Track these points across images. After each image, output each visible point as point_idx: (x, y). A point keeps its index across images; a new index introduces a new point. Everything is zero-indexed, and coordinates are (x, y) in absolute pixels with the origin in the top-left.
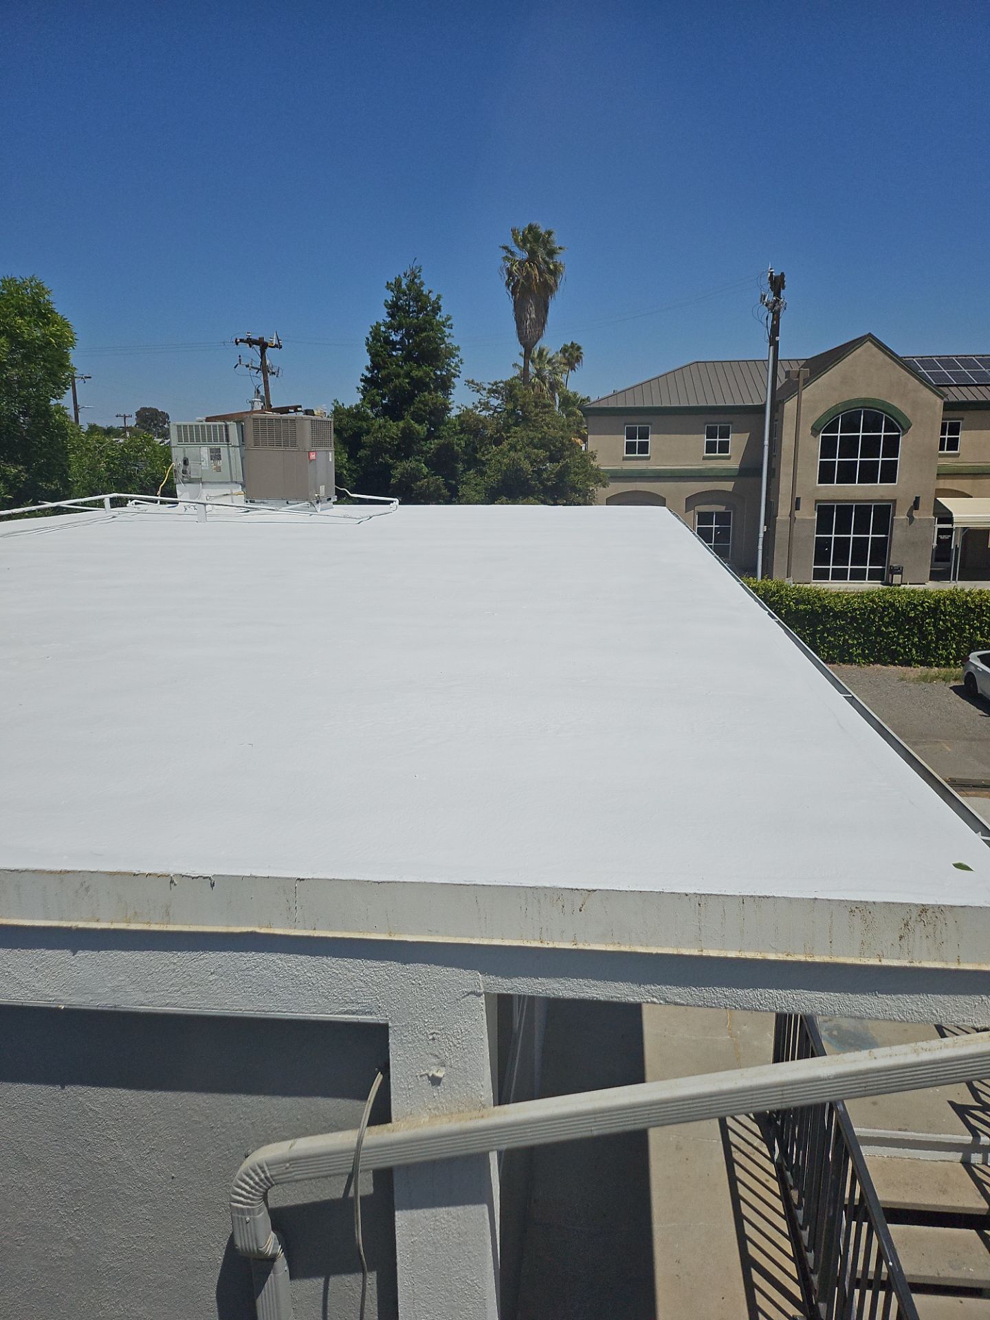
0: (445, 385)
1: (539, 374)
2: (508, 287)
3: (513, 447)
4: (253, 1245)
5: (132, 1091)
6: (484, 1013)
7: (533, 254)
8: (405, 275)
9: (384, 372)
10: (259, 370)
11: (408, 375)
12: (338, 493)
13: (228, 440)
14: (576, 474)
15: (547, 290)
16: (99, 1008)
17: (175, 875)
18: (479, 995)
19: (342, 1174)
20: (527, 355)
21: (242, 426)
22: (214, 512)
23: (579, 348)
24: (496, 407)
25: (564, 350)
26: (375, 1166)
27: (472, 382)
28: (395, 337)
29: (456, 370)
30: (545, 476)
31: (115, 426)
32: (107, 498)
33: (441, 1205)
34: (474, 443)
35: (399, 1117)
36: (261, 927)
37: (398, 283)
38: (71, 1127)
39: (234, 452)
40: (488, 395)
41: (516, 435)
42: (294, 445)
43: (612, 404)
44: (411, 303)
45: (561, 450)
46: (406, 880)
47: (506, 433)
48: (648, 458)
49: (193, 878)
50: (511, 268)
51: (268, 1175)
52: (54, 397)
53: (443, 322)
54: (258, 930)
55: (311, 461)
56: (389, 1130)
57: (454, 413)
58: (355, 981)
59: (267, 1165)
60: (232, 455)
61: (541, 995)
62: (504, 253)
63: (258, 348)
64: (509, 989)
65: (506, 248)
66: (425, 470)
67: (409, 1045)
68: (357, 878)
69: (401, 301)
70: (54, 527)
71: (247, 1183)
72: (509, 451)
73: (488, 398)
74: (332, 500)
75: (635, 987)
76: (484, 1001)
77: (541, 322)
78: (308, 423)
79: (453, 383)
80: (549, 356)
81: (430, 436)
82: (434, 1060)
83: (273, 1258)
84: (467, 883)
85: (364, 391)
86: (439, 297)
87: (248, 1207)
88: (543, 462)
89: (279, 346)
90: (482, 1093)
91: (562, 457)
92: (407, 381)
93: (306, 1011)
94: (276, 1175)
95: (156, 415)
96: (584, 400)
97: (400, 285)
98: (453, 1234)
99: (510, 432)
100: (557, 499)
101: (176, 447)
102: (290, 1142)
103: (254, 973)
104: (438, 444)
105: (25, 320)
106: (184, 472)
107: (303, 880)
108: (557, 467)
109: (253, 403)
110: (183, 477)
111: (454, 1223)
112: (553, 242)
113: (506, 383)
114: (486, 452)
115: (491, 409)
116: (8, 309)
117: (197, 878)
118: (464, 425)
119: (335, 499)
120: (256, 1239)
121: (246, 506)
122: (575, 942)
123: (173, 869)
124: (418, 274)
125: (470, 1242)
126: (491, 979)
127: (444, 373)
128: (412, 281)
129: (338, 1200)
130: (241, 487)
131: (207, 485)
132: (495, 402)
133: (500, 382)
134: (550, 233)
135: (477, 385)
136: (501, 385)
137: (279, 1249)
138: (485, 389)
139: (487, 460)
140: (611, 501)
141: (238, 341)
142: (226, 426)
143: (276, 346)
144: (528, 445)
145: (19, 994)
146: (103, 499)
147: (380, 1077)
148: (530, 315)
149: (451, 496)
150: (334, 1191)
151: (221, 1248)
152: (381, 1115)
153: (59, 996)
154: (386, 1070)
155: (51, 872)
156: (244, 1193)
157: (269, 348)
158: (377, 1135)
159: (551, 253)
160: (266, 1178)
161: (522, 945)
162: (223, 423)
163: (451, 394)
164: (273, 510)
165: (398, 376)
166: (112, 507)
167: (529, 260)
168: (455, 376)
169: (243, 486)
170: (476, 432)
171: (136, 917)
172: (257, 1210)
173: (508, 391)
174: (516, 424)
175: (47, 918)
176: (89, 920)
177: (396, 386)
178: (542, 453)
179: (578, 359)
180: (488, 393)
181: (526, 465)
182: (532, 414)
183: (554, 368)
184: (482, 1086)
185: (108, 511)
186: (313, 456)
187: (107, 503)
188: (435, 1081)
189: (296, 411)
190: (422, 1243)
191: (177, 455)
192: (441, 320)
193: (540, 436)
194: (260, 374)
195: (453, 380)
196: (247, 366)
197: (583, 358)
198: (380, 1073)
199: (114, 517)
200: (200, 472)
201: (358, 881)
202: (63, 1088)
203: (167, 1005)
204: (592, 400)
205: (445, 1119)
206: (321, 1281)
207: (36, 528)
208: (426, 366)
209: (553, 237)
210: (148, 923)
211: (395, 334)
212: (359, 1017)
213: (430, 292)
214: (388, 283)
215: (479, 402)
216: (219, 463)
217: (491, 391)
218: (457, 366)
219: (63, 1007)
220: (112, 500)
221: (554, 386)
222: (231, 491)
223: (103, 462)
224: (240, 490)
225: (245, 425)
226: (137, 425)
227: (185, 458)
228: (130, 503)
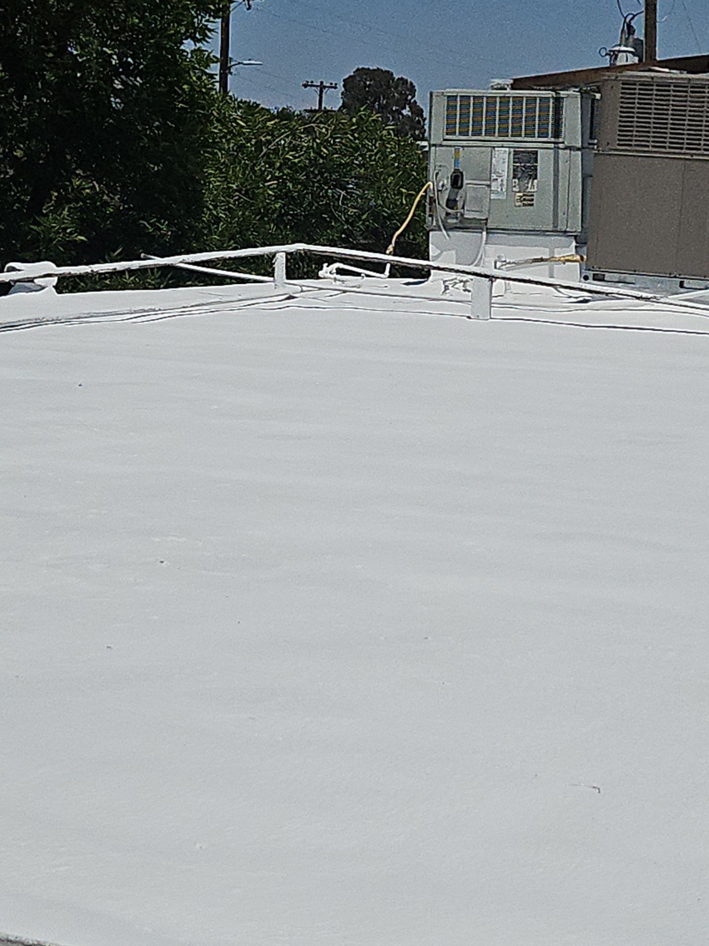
13: (557, 134)
21: (594, 100)
22: (509, 298)
31: (298, 108)
32: (280, 252)
39: (569, 160)
52: (196, 33)
60: (562, 168)
95: (389, 87)
101: (441, 145)
106: (451, 203)
110: (448, 214)
121: (584, 287)
130: (574, 244)
131: (501, 236)
142: (558, 100)
146: (274, 255)
162: (550, 94)
164: (647, 299)
166: (289, 275)
169: (581, 242)
185: (281, 283)
187: (280, 264)
191: (440, 163)
199: (291, 297)
200: (486, 202)
207: (133, 309)
216: (533, 187)
220: (291, 258)
222: (552, 252)
223: (274, 178)
224: (574, 253)
225: (598, 96)
226: (344, 106)
227: (456, 171)
228: (326, 270)
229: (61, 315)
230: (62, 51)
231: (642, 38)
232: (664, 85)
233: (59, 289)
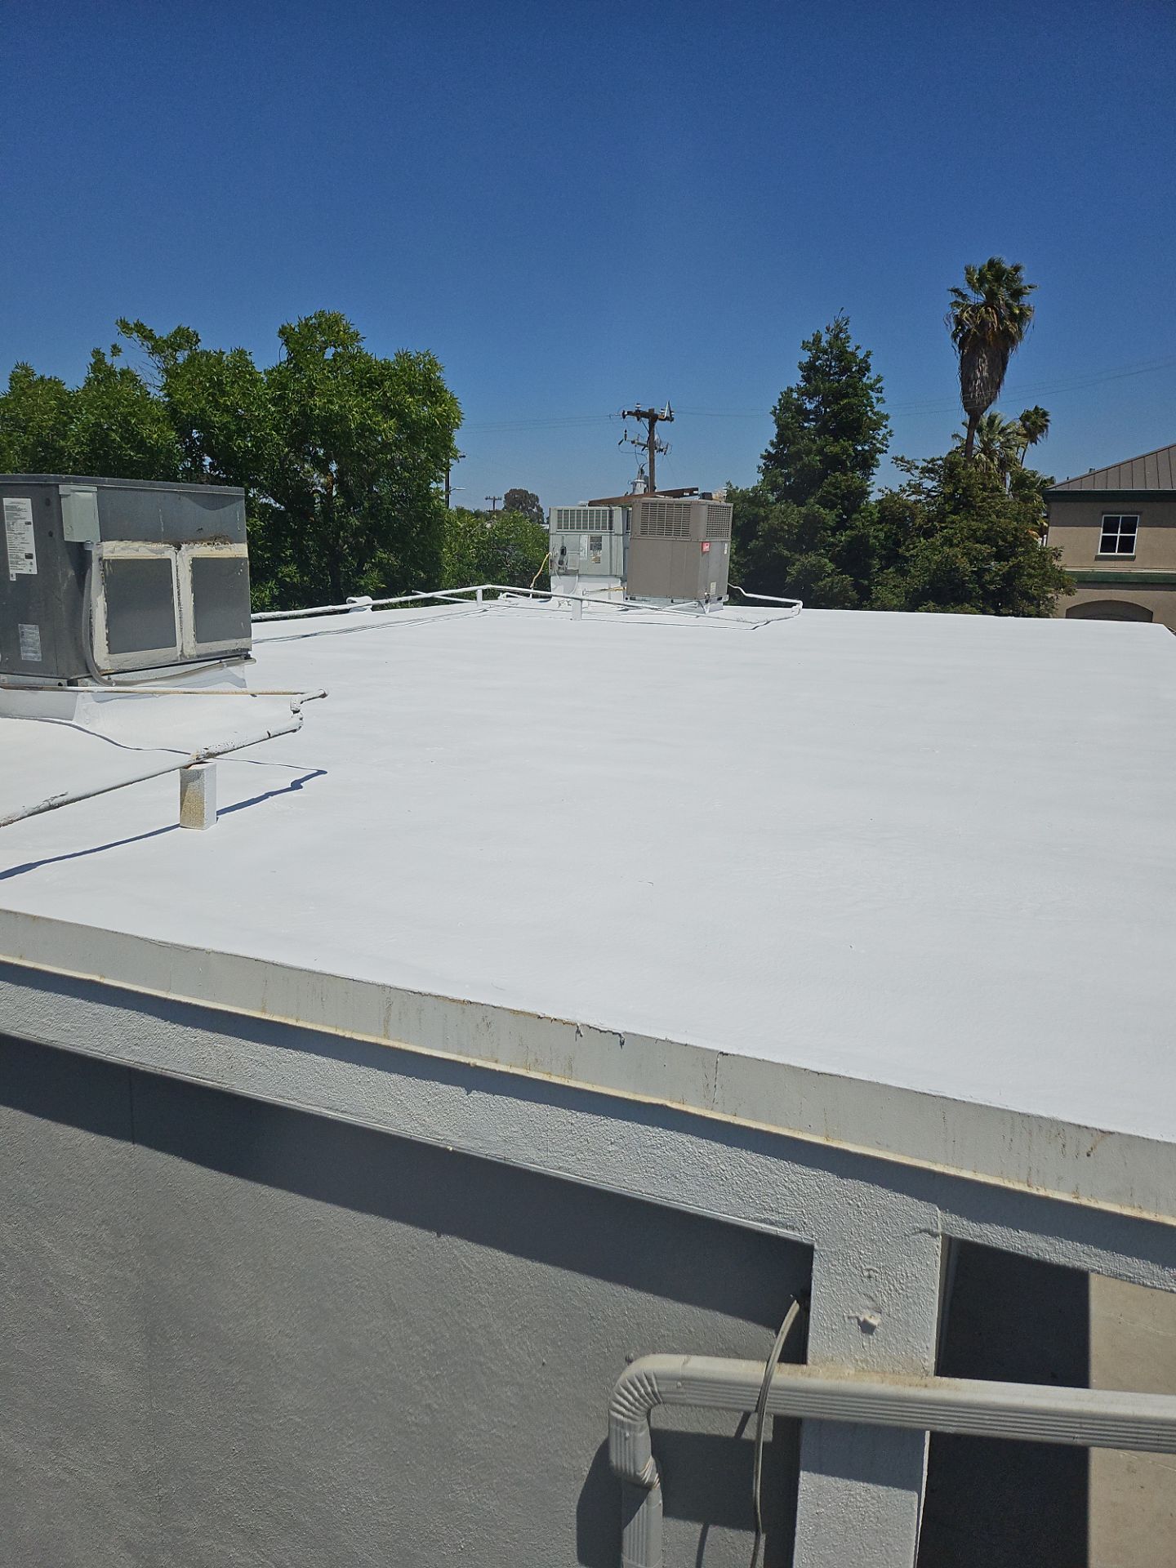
0: (866, 463)
1: (987, 449)
2: (955, 340)
3: (948, 541)
4: (630, 1467)
5: (511, 1256)
6: (939, 1259)
7: (992, 296)
8: (828, 329)
9: (793, 449)
10: (645, 446)
11: (820, 452)
12: (730, 591)
13: (611, 528)
14: (1030, 576)
15: (1007, 340)
16: (488, 1157)
17: (582, 1025)
18: (935, 1235)
19: (738, 1411)
20: (973, 425)
21: (627, 512)
22: (590, 609)
23: (1045, 414)
24: (930, 491)
25: (1025, 418)
26: (780, 1411)
27: (902, 459)
28: (809, 406)
29: (883, 444)
30: (987, 577)
31: (484, 510)
32: (479, 589)
33: (858, 1478)
34: (896, 534)
35: (817, 1360)
36: (672, 1101)
37: (817, 339)
38: (443, 1281)
39: (617, 541)
40: (922, 475)
41: (954, 526)
42: (686, 533)
43: (1086, 487)
44: (833, 364)
45: (1013, 546)
46: (853, 1077)
47: (940, 522)
48: (1133, 558)
49: (601, 1031)
50: (961, 315)
51: (656, 1390)
52: (435, 480)
53: (871, 385)
54: (669, 1104)
55: (704, 553)
56: (803, 1373)
57: (874, 497)
58: (778, 1186)
59: (656, 1378)
60: (613, 544)
61: (1020, 1252)
62: (953, 298)
63: (646, 421)
64: (976, 1236)
65: (955, 291)
66: (830, 567)
67: (838, 1277)
68: (792, 1064)
69: (820, 362)
70: (426, 619)
71: (630, 1393)
72: (942, 545)
73: (921, 479)
74: (723, 600)
75: (1156, 1269)
76: (940, 1245)
77: (995, 383)
78: (705, 508)
79: (877, 460)
80: (1003, 425)
81: (841, 525)
82: (868, 1303)
83: (648, 1487)
84: (933, 1093)
85: (766, 471)
86: (868, 354)
87: (630, 1421)
88: (986, 560)
89: (670, 419)
90: (926, 1357)
91: (1015, 555)
92: (818, 458)
93: (716, 1209)
94: (665, 1393)
95: (526, 498)
96: (1045, 481)
97: (820, 341)
98: (870, 1517)
99: (945, 522)
100: (1001, 607)
101: (555, 534)
102: (683, 1358)
103: (658, 1152)
104: (849, 536)
105: (414, 398)
106: (561, 562)
107: (727, 1054)
108: (1003, 567)
109: (635, 484)
110: (559, 568)
111: (873, 1504)
112: (1021, 280)
113: (945, 460)
114: (911, 546)
115: (923, 493)
116: (398, 386)
117: (605, 1032)
118: (887, 513)
119: (726, 598)
120: (634, 1460)
121: (626, 603)
122: (1076, 1194)
123: (581, 1018)
124: (845, 327)
125: (890, 1532)
126: (953, 1219)
127: (866, 448)
128: (836, 337)
129: (727, 1439)
130: (620, 581)
131: (585, 578)
132: (929, 484)
133: (938, 460)
134: (1017, 269)
135: (908, 462)
136: (940, 462)
137: (656, 1479)
138: (917, 468)
139: (912, 556)
140: (1072, 613)
141: (626, 413)
142: (611, 512)
143: (667, 418)
144: (968, 538)
145: (409, 1126)
146: (476, 591)
147: (795, 1307)
148: (981, 373)
149: (861, 600)
150: (726, 1427)
151: (588, 1458)
152: (796, 1352)
153: (447, 1136)
154: (805, 1297)
155: (453, 1001)
156: (626, 1403)
157: (658, 421)
158: (787, 1375)
159: (1017, 294)
160: (653, 1392)
161: (1002, 1184)
162: (607, 508)
163: (873, 474)
164: (656, 609)
165: (809, 453)
166: (484, 599)
167: (986, 305)
168: (881, 452)
169: (623, 580)
170: (900, 522)
171: (537, 1064)
172: (639, 1427)
173: (949, 470)
174: (955, 512)
175: (445, 1050)
176: (488, 1060)
177: (804, 464)
178: (986, 549)
179: (1042, 428)
180: (921, 472)
181: (964, 564)
182: (978, 499)
183: (1008, 440)
184: (927, 1348)
185: (480, 603)
186: (706, 548)
187: (479, 594)
188: (867, 1328)
189: (692, 494)
190: (829, 1518)
191: (555, 543)
192: (868, 382)
193: (985, 527)
194: (647, 451)
195: (878, 456)
196: (633, 442)
197: (1049, 428)
198: (796, 1301)
199: (485, 611)
200: (578, 563)
201: (793, 1067)
202: (439, 1236)
203: (560, 1168)
204: (1057, 482)
205: (876, 1378)
206: (699, 1527)
208: (844, 440)
209: (1023, 274)
210: (550, 1074)
211: (809, 401)
212: (778, 1229)
213: (858, 348)
214: (804, 342)
215: (908, 485)
216: (599, 554)
217: (924, 470)
218: (884, 438)
219: (451, 1149)
220: (484, 591)
221: (1004, 464)
222: (610, 586)
223: (474, 547)
224: (619, 585)
225: (630, 509)
226: (505, 507)
227: (563, 546)
228: (502, 596)
229: (375, 623)
230: (371, 491)
231: (648, 475)
232: (662, 504)
233: (373, 609)
